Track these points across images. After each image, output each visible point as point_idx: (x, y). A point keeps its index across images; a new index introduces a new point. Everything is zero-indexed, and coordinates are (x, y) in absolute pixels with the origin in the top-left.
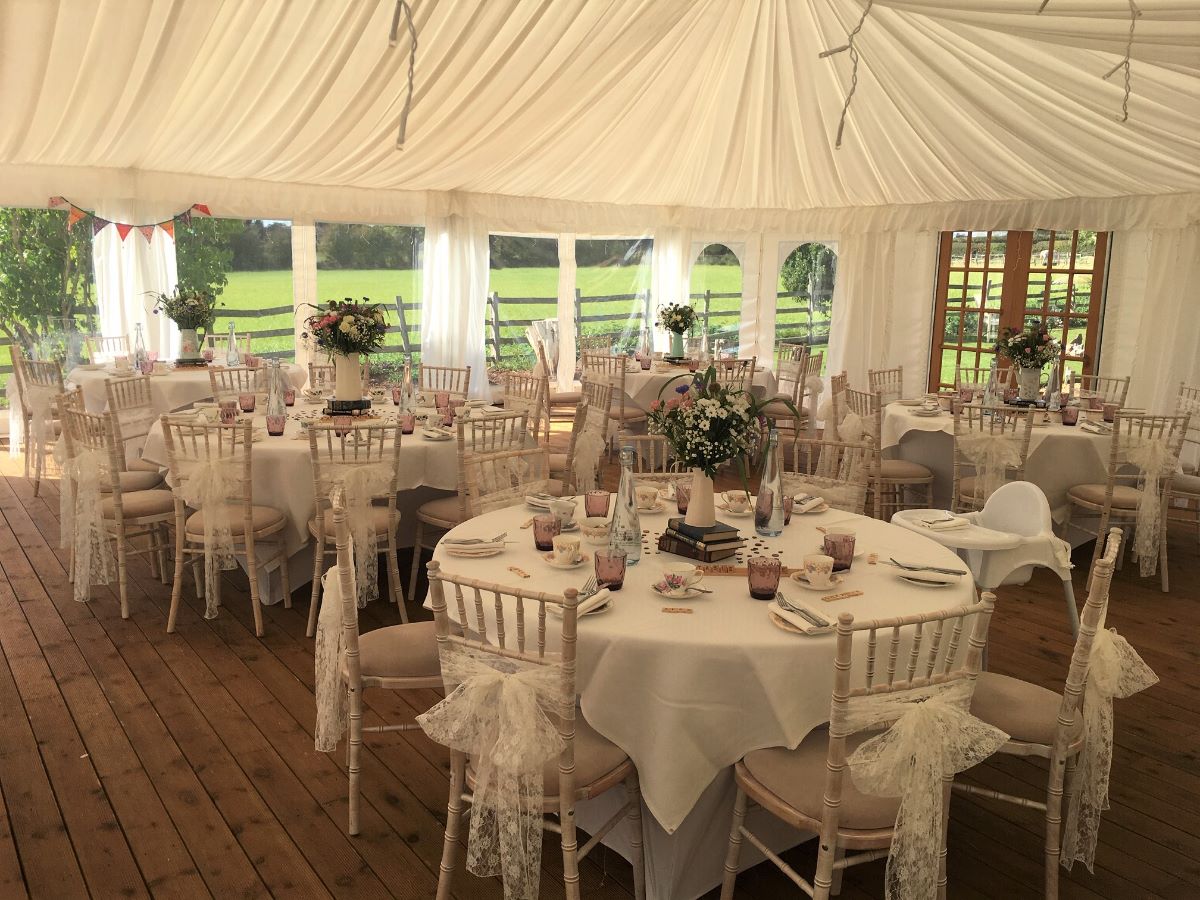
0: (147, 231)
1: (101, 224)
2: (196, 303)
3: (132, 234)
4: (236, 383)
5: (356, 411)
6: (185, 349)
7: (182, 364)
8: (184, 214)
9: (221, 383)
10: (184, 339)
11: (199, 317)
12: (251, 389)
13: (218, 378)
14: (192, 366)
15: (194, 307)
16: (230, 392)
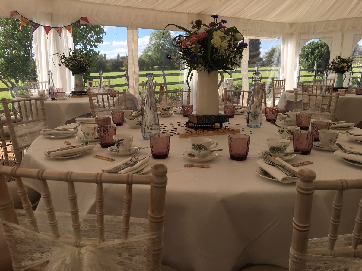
0: (59, 30)
1: (36, 26)
2: (82, 59)
3: (52, 31)
4: (106, 104)
5: (217, 125)
6: (76, 86)
7: (75, 94)
8: (76, 22)
9: (96, 104)
10: (76, 80)
11: (83, 67)
12: (117, 107)
13: (95, 101)
14: (80, 95)
15: (80, 61)
16: (103, 109)
